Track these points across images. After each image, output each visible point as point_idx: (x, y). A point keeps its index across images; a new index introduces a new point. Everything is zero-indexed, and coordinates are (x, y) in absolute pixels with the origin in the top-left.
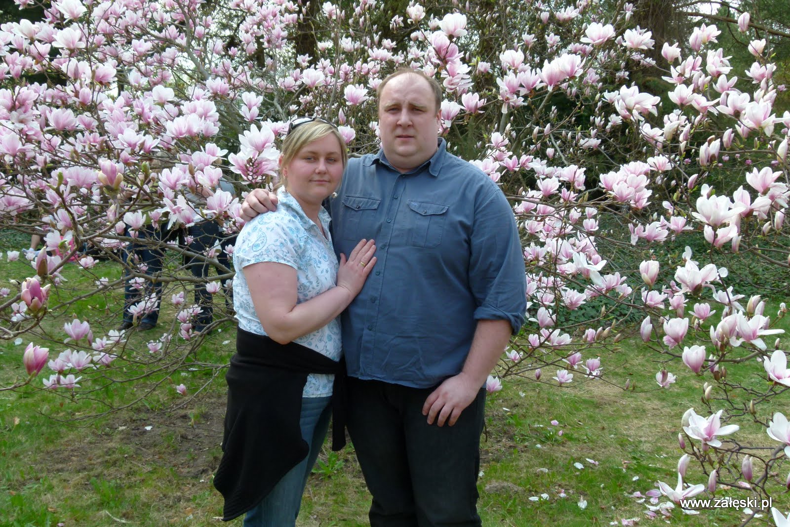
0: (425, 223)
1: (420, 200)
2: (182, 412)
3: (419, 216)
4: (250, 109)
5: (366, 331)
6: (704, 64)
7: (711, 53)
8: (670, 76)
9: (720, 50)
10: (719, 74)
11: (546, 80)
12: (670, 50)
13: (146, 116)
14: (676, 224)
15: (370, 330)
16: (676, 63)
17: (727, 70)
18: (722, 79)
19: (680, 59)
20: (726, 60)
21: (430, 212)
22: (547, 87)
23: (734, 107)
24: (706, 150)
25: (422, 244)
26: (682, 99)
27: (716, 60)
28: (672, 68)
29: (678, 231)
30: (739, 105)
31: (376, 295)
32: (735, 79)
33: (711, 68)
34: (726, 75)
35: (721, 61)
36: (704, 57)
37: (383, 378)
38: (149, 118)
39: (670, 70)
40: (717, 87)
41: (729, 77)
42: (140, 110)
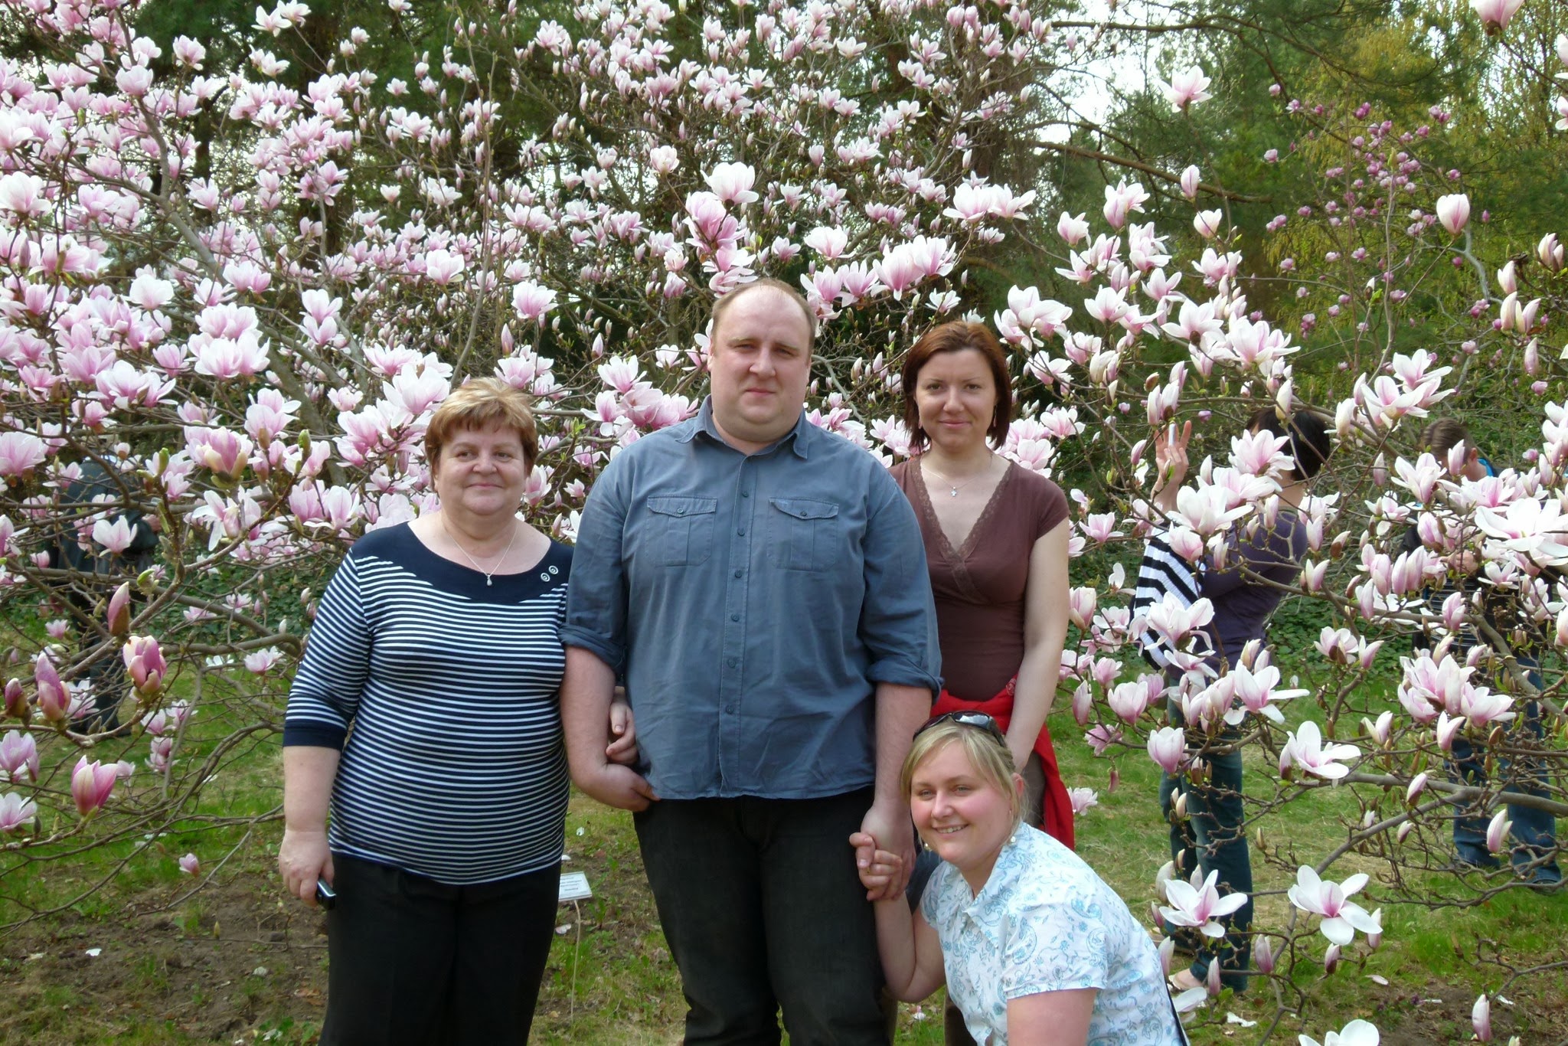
0: (806, 532)
1: (794, 495)
2: (156, 918)
3: (794, 521)
4: (320, 324)
5: (723, 717)
6: (1125, 252)
7: (1134, 229)
8: (1069, 267)
9: (1151, 225)
10: (1151, 268)
11: (890, 280)
12: (1072, 225)
13: (136, 336)
14: (1098, 527)
15: (731, 713)
16: (1081, 245)
17: (1164, 260)
18: (1157, 275)
19: (1089, 240)
20: (1159, 242)
21: (811, 515)
22: (891, 292)
23: (1191, 327)
24: (1158, 399)
25: (809, 565)
26: (1107, 312)
27: (1144, 241)
28: (1073, 254)
29: (1100, 539)
30: (1198, 323)
31: (736, 655)
32: (1177, 276)
33: (1137, 256)
34: (1164, 268)
35: (1153, 244)
36: (1125, 236)
37: (759, 791)
38: (141, 339)
39: (1068, 257)
40: (1149, 289)
41: (1169, 271)
42: (125, 323)
